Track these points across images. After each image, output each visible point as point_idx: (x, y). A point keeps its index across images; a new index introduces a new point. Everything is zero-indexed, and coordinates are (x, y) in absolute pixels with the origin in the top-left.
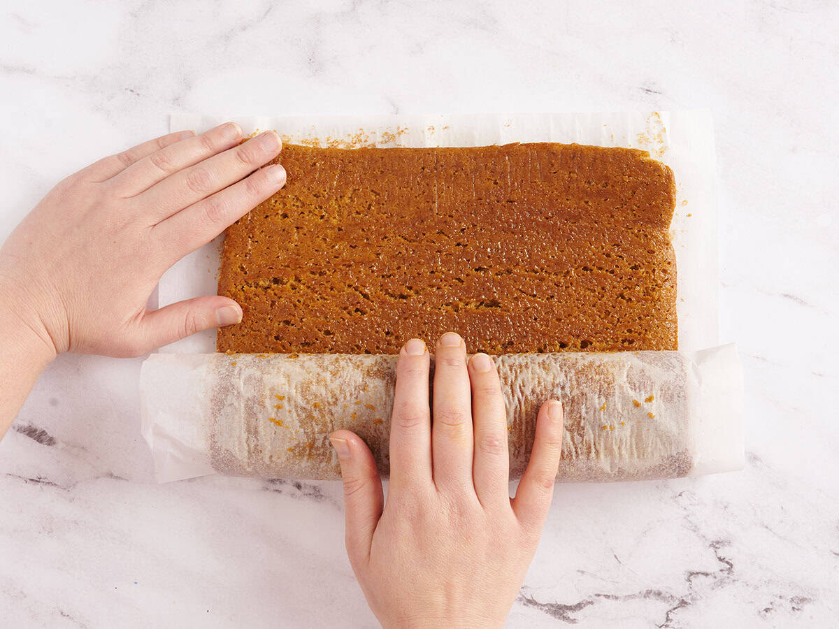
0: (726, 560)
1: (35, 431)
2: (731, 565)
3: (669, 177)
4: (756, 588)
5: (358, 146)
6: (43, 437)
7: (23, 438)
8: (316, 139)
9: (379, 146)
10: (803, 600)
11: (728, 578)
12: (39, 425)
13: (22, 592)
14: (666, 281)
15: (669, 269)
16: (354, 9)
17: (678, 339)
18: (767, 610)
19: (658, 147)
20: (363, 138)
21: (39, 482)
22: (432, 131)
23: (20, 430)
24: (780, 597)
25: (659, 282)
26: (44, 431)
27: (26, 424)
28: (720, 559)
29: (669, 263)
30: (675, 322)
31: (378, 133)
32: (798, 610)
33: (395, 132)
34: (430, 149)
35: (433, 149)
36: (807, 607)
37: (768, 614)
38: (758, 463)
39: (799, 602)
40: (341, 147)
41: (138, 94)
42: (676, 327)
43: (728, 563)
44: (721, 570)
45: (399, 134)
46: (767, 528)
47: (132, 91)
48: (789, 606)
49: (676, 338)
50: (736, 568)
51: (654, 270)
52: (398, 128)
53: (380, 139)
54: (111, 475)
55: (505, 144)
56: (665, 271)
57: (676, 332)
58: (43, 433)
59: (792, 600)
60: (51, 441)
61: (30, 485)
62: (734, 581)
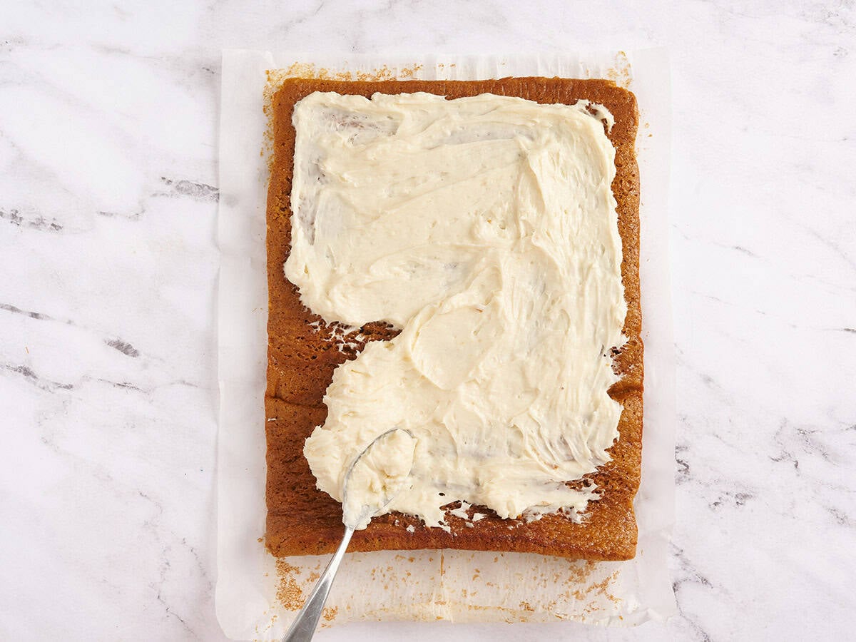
0: (684, 462)
1: (123, 344)
2: (688, 467)
3: (633, 100)
4: (707, 485)
5: (382, 79)
6: (129, 350)
7: (112, 349)
8: (349, 73)
9: (398, 79)
10: (745, 496)
11: (685, 477)
12: (126, 340)
13: (109, 477)
14: (630, 190)
15: (633, 180)
16: (390, 8)
17: (640, 239)
18: (716, 504)
19: (624, 79)
20: (386, 73)
21: (125, 386)
22: (441, 68)
23: (110, 344)
24: (727, 494)
25: (625, 191)
26: (129, 345)
27: (115, 339)
28: (678, 461)
29: (634, 175)
30: (638, 225)
31: (398, 69)
32: (741, 504)
33: (412, 68)
34: (439, 81)
35: (442, 82)
36: (748, 502)
37: (717, 507)
38: (711, 384)
39: (742, 498)
40: (368, 80)
41: (213, 73)
42: (639, 229)
43: (684, 464)
44: (679, 471)
45: (416, 69)
46: (717, 437)
47: (208, 70)
48: (734, 501)
49: (638, 237)
50: (692, 469)
51: (621, 181)
52: (415, 65)
53: (401, 74)
54: (184, 382)
55: (501, 78)
56: (630, 182)
57: (638, 232)
58: (129, 346)
59: (737, 496)
60: (135, 353)
61: (118, 388)
62: (689, 479)
